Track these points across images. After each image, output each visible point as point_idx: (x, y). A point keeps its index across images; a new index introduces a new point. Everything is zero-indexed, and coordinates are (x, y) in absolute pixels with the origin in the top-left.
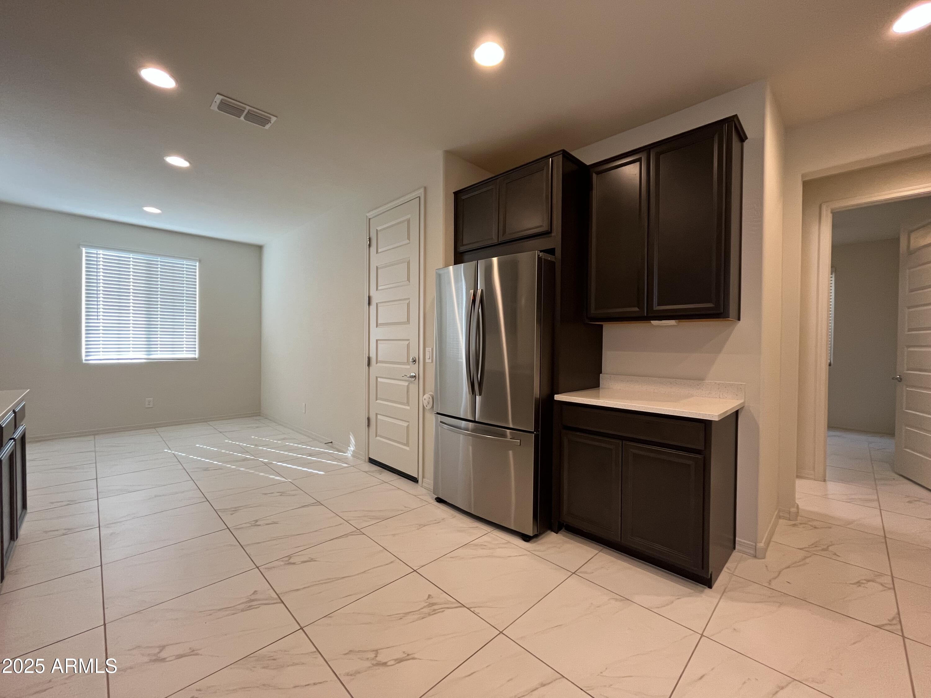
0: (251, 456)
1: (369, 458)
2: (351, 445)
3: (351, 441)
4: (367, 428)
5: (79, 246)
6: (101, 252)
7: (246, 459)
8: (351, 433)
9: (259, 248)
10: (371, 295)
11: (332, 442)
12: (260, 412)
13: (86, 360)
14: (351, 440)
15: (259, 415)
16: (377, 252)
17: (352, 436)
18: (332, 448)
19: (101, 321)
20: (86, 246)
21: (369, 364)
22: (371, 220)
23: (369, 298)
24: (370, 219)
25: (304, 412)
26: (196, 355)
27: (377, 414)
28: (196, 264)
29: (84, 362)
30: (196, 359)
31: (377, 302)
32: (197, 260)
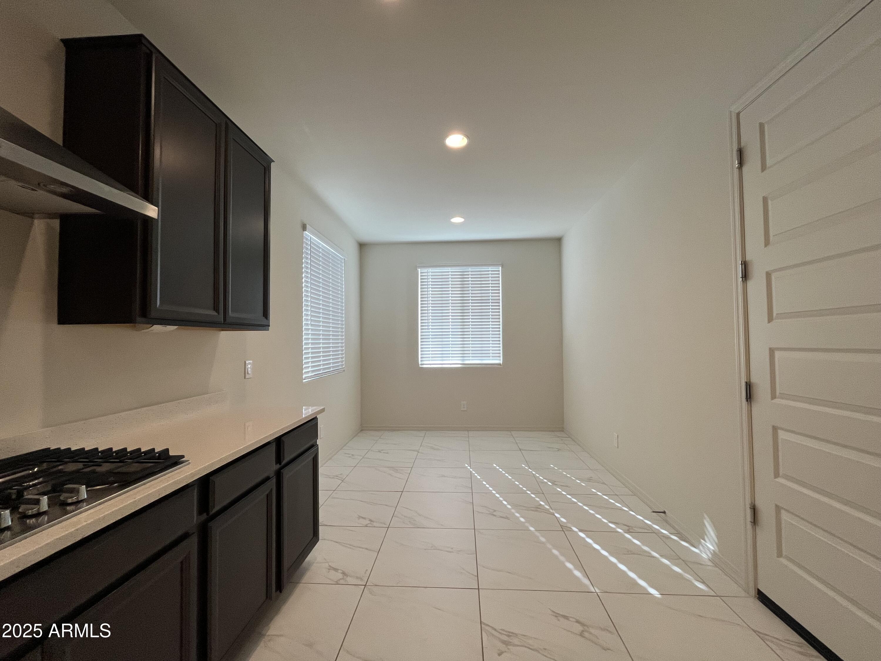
0: (546, 505)
1: (759, 590)
2: (706, 537)
3: (709, 532)
4: (749, 526)
5: (416, 269)
6: (430, 270)
7: (538, 508)
8: (706, 516)
9: (558, 241)
10: (748, 258)
11: (664, 512)
12: (563, 428)
13: (422, 364)
14: (705, 526)
15: (563, 431)
16: (764, 168)
17: (708, 522)
18: (666, 523)
19: (431, 330)
20: (421, 267)
21: (749, 396)
22: (741, 114)
23: (745, 265)
24: (738, 114)
25: (617, 446)
26: (500, 361)
27: (778, 508)
28: (499, 268)
29: (420, 366)
30: (500, 365)
31: (769, 269)
32: (500, 264)
